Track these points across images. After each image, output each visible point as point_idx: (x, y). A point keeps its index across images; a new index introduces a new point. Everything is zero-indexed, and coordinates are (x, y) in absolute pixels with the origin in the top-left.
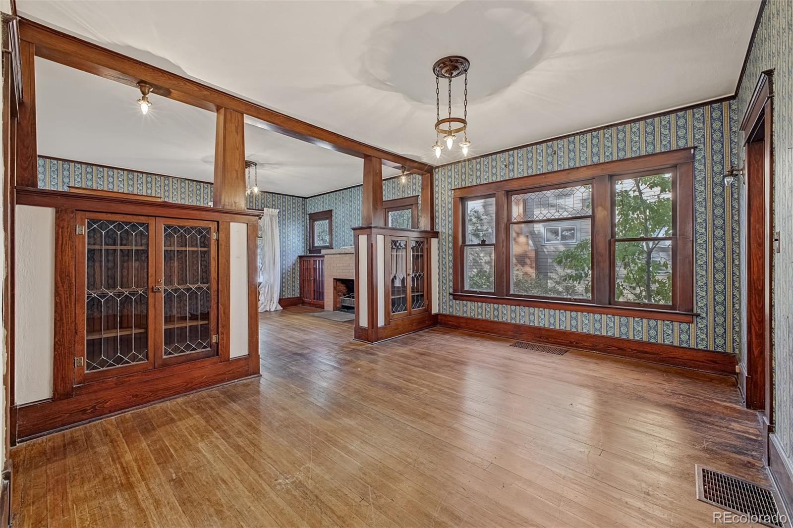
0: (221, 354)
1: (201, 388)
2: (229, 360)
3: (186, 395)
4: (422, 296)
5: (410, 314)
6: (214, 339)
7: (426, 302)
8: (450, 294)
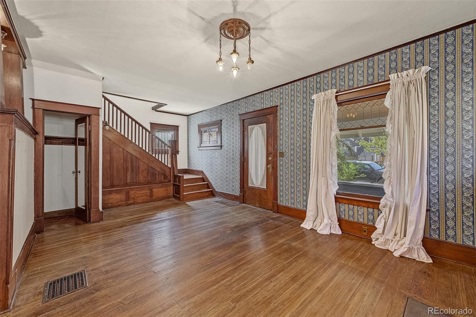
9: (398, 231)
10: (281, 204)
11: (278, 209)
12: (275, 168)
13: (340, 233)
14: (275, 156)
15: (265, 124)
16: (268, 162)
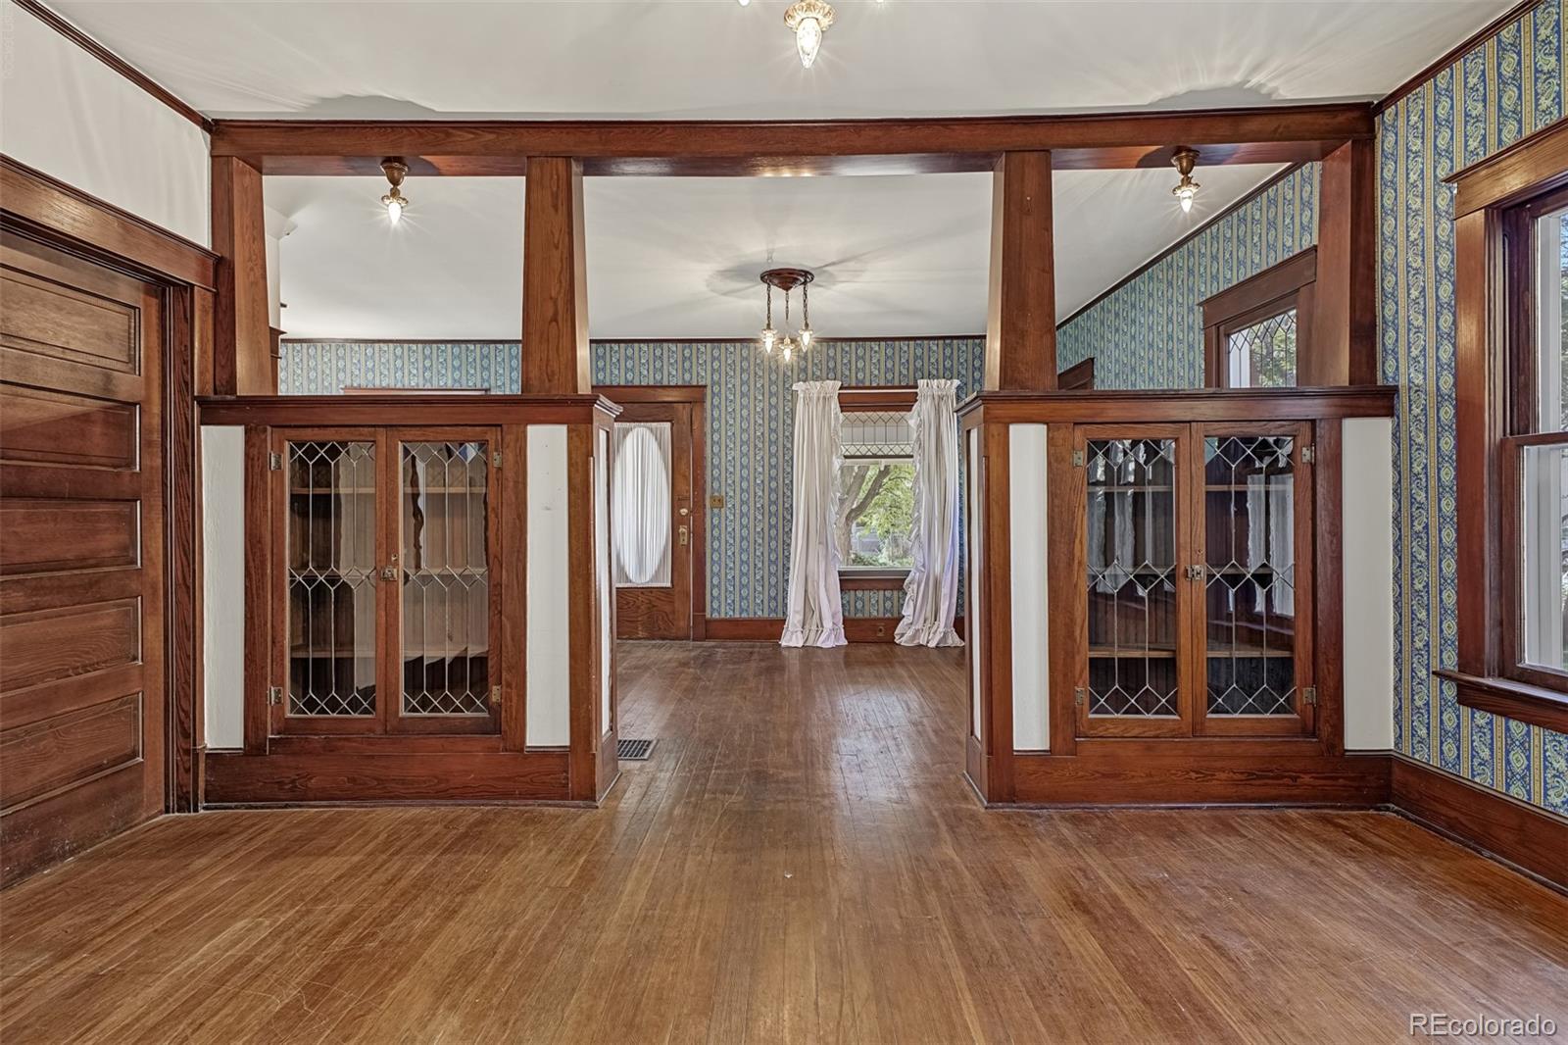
0: (505, 732)
1: (464, 798)
2: (522, 750)
3: (434, 805)
4: (1287, 664)
5: (1197, 729)
6: (495, 693)
7: (1305, 695)
8: (1442, 675)
9: (929, 614)
10: (716, 615)
11: (709, 630)
12: (699, 536)
13: (846, 643)
14: (699, 507)
15: (668, 425)
16: (676, 521)
